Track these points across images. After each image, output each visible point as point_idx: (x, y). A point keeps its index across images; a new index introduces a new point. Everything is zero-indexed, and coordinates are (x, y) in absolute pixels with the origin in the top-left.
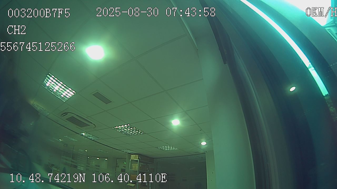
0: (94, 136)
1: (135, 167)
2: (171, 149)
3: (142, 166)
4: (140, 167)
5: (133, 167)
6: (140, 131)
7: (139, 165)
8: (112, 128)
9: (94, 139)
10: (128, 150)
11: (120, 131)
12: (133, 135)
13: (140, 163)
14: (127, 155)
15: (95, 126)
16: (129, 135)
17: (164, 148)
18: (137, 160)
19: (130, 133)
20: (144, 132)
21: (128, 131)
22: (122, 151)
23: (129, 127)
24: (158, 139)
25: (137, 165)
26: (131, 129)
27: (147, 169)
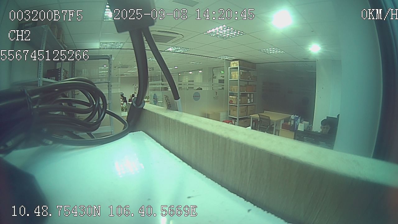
0: (183, 48)
1: (235, 75)
2: (277, 52)
3: (242, 74)
4: (241, 75)
5: (233, 75)
6: (239, 31)
7: (239, 72)
8: (204, 33)
9: (184, 52)
10: (225, 56)
11: (215, 34)
12: (230, 37)
13: (240, 70)
14: (225, 62)
15: (182, 37)
16: (226, 38)
17: (268, 51)
18: (237, 67)
19: (226, 35)
20: (244, 32)
21: (225, 33)
22: (218, 58)
23: (225, 29)
24: (261, 40)
25: (238, 73)
26: (228, 30)
27: (249, 77)
